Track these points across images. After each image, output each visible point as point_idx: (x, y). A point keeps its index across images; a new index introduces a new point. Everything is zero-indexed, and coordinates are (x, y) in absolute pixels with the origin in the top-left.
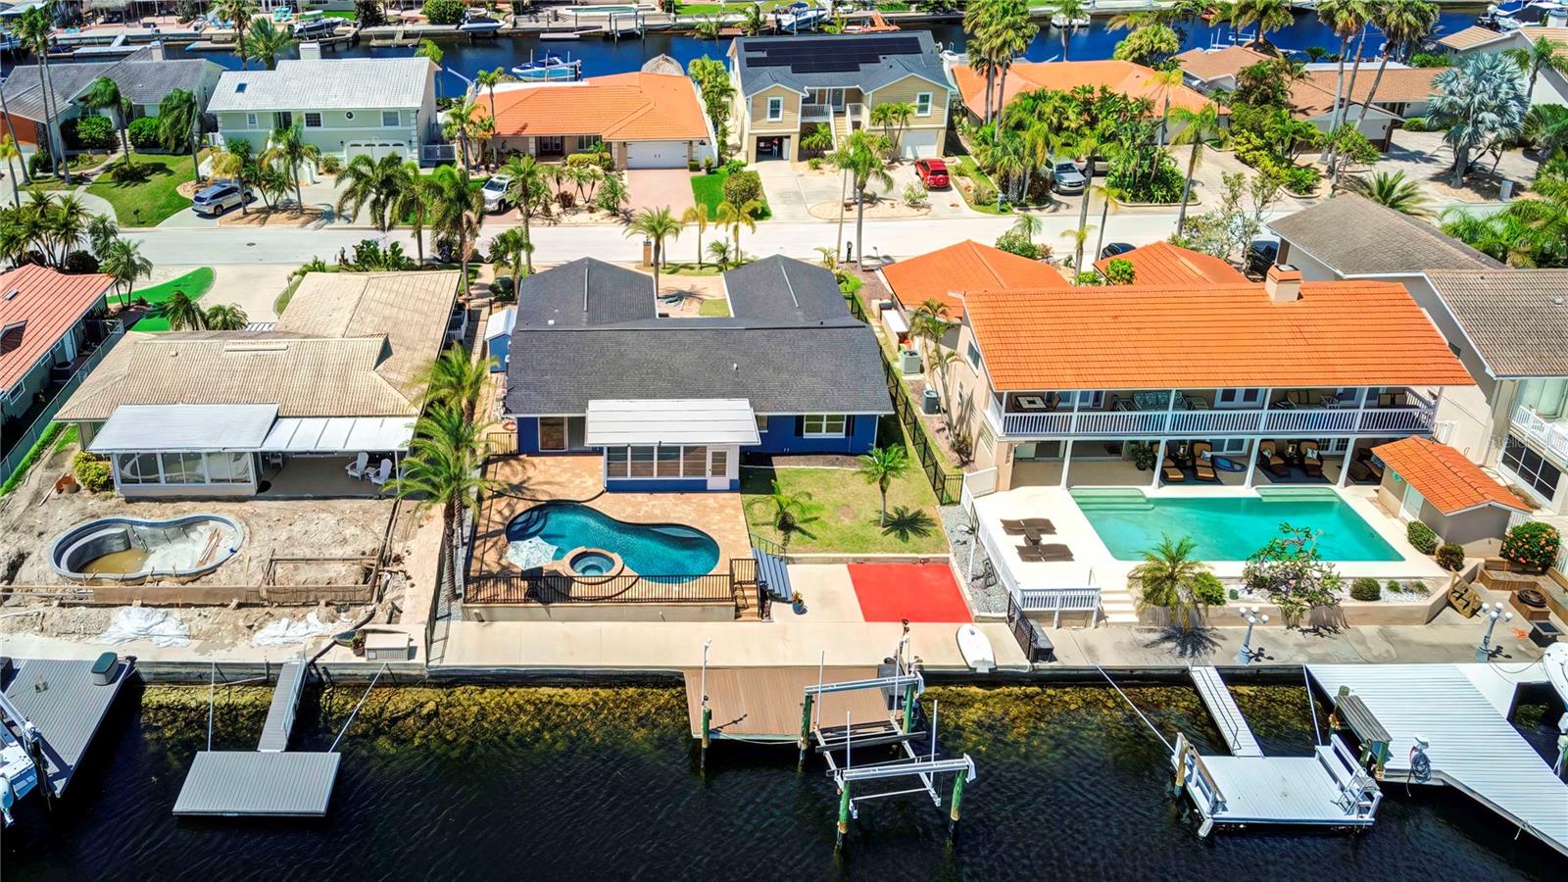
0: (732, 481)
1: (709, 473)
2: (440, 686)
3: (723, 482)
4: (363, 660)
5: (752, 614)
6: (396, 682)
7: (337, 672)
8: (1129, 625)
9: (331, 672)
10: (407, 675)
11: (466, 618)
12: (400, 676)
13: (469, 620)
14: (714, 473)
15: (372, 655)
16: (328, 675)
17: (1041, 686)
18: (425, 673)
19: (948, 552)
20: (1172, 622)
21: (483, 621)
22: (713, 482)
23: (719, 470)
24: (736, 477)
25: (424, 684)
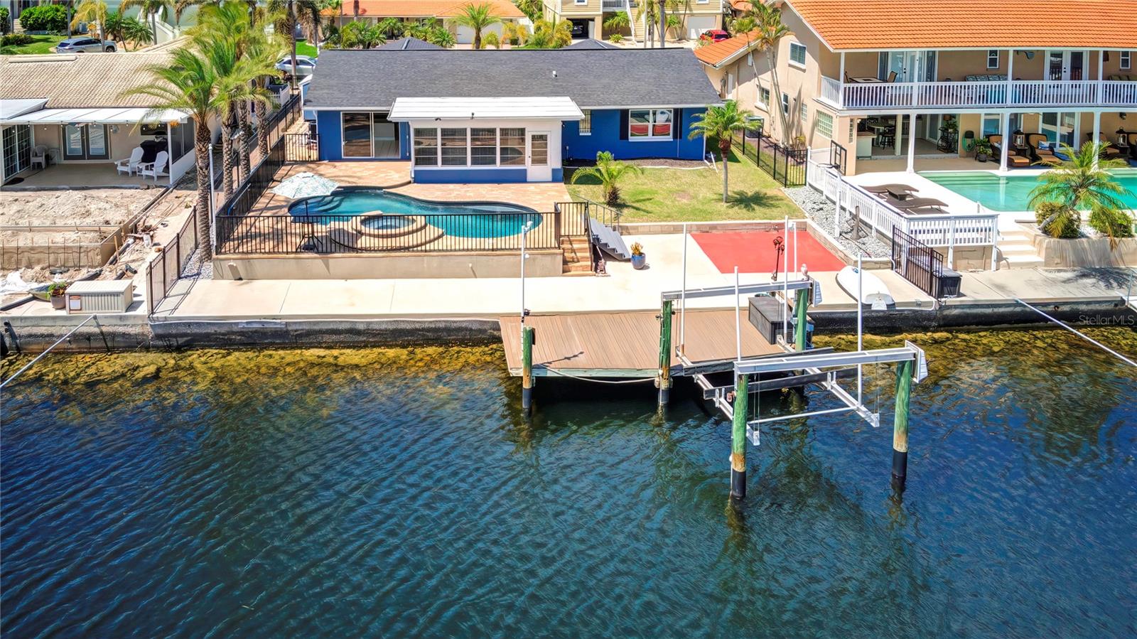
0: (554, 171)
1: (528, 160)
2: (168, 349)
3: (544, 171)
4: (63, 313)
5: (584, 268)
6: (109, 343)
7: (25, 331)
8: (1033, 265)
9: (17, 331)
10: (124, 335)
11: (219, 276)
12: (114, 335)
13: (222, 278)
14: (534, 162)
15: (75, 304)
16: (13, 336)
17: (951, 332)
18: (148, 331)
19: (804, 217)
20: (1081, 262)
21: (240, 279)
22: (534, 171)
23: (540, 159)
24: (558, 165)
25: (147, 349)
